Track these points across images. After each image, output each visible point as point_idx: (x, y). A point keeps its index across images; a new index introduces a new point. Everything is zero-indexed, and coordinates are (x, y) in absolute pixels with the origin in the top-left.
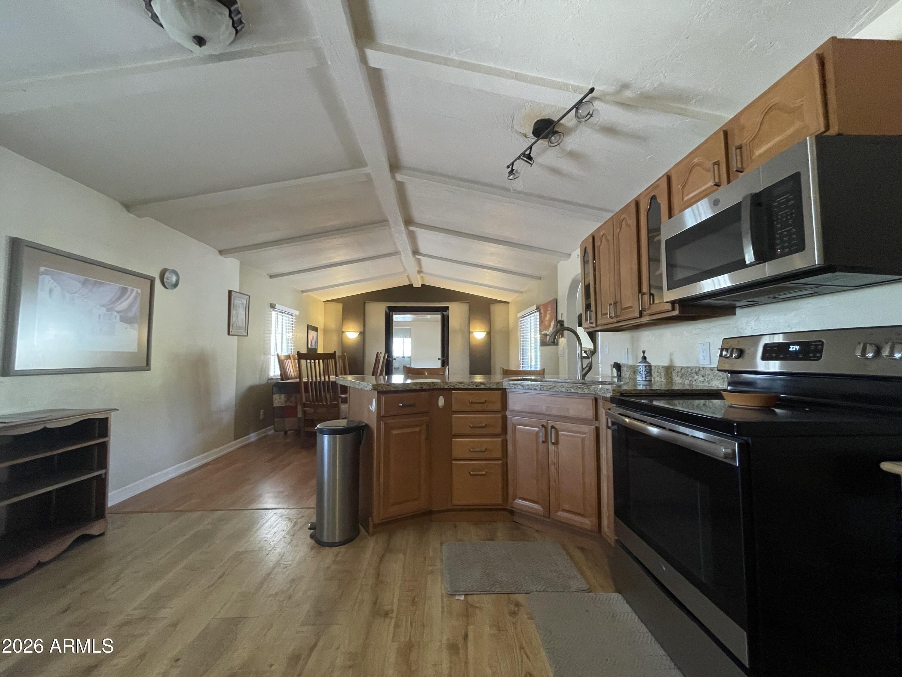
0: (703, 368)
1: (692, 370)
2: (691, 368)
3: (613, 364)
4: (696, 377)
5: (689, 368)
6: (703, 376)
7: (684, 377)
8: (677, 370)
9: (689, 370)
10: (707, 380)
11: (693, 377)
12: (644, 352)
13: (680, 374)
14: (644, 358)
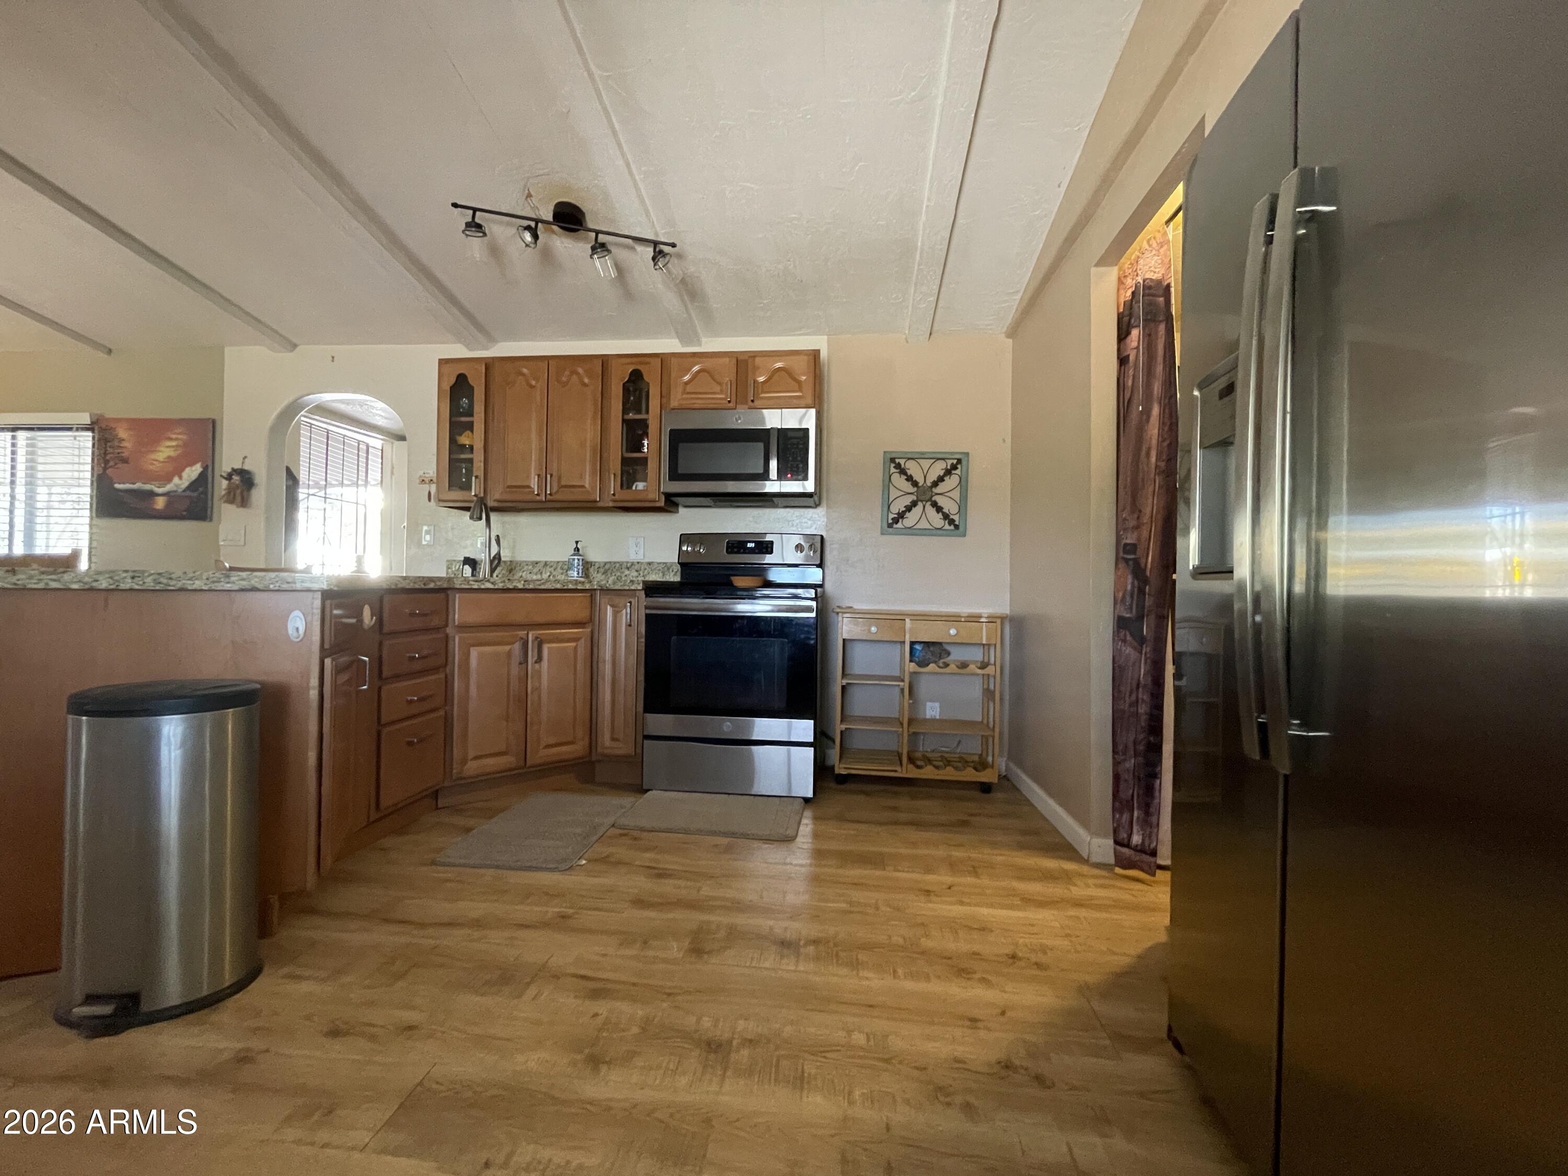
0: (638, 563)
1: (621, 565)
2: (621, 564)
3: (463, 559)
4: (627, 572)
5: (618, 562)
6: (637, 571)
7: (609, 572)
8: (597, 565)
9: (618, 565)
10: (642, 575)
11: (623, 572)
12: (577, 542)
13: (602, 570)
14: (577, 549)
